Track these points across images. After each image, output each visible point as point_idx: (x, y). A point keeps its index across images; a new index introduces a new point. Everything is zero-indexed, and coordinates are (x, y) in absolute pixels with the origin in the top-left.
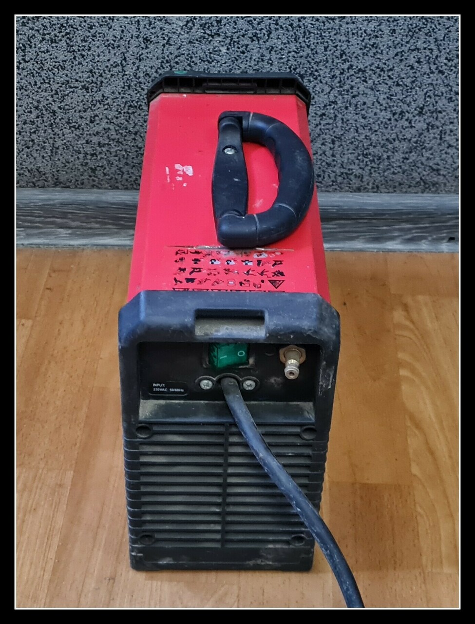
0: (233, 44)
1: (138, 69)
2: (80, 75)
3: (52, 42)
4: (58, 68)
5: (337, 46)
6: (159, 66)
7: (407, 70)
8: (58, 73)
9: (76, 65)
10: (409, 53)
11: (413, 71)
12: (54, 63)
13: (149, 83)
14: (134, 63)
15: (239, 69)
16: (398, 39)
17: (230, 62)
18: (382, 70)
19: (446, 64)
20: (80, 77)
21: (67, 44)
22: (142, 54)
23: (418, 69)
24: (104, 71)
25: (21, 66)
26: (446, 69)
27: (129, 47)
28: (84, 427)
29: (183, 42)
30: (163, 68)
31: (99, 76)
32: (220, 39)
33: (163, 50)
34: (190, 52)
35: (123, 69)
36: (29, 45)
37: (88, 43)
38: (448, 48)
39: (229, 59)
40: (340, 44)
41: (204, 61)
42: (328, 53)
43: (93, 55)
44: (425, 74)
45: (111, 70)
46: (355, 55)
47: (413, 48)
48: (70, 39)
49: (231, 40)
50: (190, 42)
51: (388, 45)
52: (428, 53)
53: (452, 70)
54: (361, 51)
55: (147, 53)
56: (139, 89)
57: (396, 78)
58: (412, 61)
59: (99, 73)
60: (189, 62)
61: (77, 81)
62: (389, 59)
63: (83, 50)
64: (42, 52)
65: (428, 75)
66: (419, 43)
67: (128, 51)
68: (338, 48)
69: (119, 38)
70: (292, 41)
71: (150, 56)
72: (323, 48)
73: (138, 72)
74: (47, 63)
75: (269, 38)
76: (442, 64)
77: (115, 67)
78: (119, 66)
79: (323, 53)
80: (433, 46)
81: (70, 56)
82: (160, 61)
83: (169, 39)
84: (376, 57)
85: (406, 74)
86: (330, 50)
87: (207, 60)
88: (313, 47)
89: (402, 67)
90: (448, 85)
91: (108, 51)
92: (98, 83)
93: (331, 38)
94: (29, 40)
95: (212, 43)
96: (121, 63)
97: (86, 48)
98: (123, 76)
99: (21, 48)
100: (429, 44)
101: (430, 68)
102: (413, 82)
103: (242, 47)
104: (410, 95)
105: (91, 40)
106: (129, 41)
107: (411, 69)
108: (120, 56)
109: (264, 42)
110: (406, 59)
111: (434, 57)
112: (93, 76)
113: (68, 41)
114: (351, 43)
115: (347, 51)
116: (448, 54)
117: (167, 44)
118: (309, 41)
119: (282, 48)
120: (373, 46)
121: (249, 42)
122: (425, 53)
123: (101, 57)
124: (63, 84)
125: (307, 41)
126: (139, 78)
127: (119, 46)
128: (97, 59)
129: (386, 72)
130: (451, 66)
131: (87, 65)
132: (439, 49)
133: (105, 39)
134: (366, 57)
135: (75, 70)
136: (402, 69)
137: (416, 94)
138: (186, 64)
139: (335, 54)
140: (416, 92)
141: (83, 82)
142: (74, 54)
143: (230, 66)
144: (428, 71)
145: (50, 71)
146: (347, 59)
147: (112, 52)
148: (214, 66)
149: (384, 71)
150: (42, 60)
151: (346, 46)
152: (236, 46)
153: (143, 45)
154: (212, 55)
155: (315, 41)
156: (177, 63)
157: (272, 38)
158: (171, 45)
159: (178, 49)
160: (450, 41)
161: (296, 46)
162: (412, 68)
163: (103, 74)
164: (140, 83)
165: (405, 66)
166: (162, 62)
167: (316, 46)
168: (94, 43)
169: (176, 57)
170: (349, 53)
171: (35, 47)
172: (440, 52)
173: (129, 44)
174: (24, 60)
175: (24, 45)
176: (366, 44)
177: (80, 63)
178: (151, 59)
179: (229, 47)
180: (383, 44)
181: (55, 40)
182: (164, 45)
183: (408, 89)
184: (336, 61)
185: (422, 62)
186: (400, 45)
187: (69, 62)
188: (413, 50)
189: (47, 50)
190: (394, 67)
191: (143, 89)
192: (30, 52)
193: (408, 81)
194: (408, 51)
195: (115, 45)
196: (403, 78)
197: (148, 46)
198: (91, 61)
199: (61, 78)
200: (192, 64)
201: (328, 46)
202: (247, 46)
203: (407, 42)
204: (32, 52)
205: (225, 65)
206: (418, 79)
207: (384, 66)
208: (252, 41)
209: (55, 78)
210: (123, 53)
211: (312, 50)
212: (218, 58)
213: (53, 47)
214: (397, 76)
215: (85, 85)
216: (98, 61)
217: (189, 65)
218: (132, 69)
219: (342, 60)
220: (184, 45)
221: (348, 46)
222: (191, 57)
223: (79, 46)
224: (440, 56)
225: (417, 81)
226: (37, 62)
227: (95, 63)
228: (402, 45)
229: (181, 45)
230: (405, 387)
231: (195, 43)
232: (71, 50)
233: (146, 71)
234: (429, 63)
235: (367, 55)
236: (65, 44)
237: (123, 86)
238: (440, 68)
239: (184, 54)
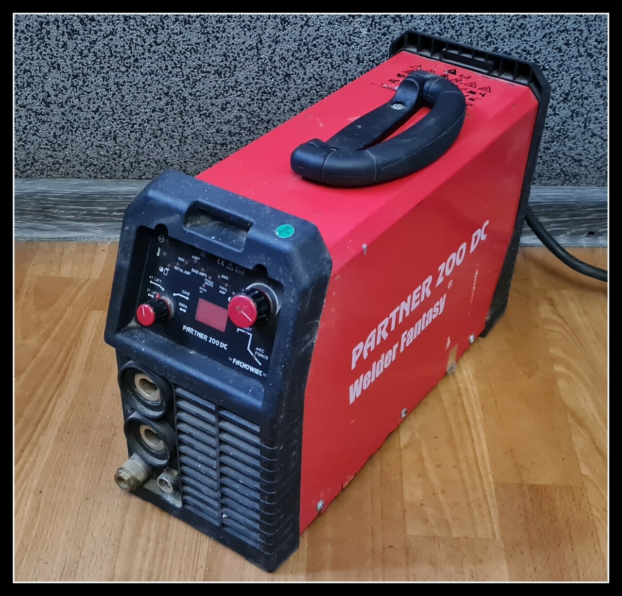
0: (375, 24)
1: (274, 53)
2: (213, 58)
3: (185, 24)
4: (190, 51)
5: (483, 27)
6: (296, 49)
7: (555, 53)
8: (191, 57)
9: (209, 48)
10: (557, 35)
11: (561, 54)
12: (186, 46)
13: (284, 67)
14: (270, 46)
15: (379, 52)
16: (547, 19)
17: (370, 45)
18: (529, 53)
19: (595, 47)
20: (213, 61)
21: (201, 25)
22: (279, 36)
23: (566, 52)
24: (238, 54)
25: (152, 49)
26: (595, 52)
27: (265, 29)
29: (322, 23)
30: (301, 51)
31: (233, 60)
32: (360, 20)
33: (301, 32)
34: (329, 34)
35: (258, 53)
36: (161, 26)
37: (223, 24)
38: (599, 29)
39: (370, 41)
40: (486, 25)
41: (343, 44)
42: (474, 34)
43: (228, 37)
44: (573, 57)
45: (246, 53)
46: (501, 36)
47: (562, 29)
48: (204, 20)
49: (373, 21)
50: (330, 23)
51: (536, 26)
52: (577, 34)
53: (601, 53)
54: (508, 32)
55: (284, 35)
56: (274, 74)
57: (543, 62)
58: (560, 43)
59: (233, 57)
60: (327, 45)
61: (209, 65)
62: (536, 41)
63: (217, 31)
64: (174, 34)
65: (576, 58)
66: (569, 24)
67: (264, 33)
68: (484, 29)
69: (256, 18)
70: (436, 22)
71: (287, 38)
72: (468, 29)
73: (274, 55)
74: (180, 45)
75: (412, 19)
76: (591, 47)
77: (250, 50)
78: (254, 49)
79: (467, 35)
80: (583, 27)
81: (204, 38)
82: (297, 44)
83: (308, 20)
84: (523, 39)
85: (553, 57)
86: (475, 32)
87: (347, 43)
88: (458, 28)
89: (549, 49)
90: (597, 69)
91: (243, 32)
92: (232, 67)
93: (477, 18)
94: (162, 21)
95: (352, 24)
96: (256, 46)
97: (221, 29)
98: (258, 60)
99: (153, 29)
100: (579, 25)
101: (579, 50)
102: (560, 66)
103: (384, 28)
104: (556, 80)
105: (226, 21)
106: (266, 22)
107: (558, 52)
108: (256, 38)
109: (407, 23)
110: (554, 41)
111: (584, 39)
112: (226, 60)
113: (202, 22)
114: (497, 24)
115: (493, 33)
116: (598, 35)
117: (305, 25)
118: (454, 22)
119: (425, 29)
120: (520, 27)
121: (392, 23)
122: (575, 34)
123: (235, 40)
124: (195, 68)
125: (452, 21)
126: (275, 62)
127: (255, 28)
128: (231, 41)
129: (532, 55)
130: (601, 48)
131: (221, 48)
132: (589, 30)
133: (241, 19)
134: (512, 40)
135: (208, 53)
136: (549, 52)
137: (562, 79)
138: (325, 47)
139: (480, 36)
140: (563, 76)
141: (216, 66)
142: (207, 36)
143: (370, 48)
144: (576, 54)
145: (182, 54)
146: (492, 41)
147: (248, 34)
148: (353, 49)
149: (531, 54)
150: (174, 43)
151: (492, 27)
152: (378, 27)
153: (280, 26)
154: (352, 37)
155: (461, 22)
156: (315, 46)
157: (415, 19)
158: (310, 26)
159: (316, 31)
160: (601, 22)
161: (440, 27)
162: (560, 51)
163: (237, 58)
164: (275, 67)
165: (553, 49)
166: (300, 45)
167: (461, 27)
168: (229, 24)
169: (314, 39)
170: (495, 35)
171: (168, 29)
172: (591, 33)
173: (265, 25)
174: (155, 42)
175: (156, 27)
176: (514, 25)
177: (213, 46)
178: (288, 41)
179: (371, 28)
180: (531, 24)
181: (189, 21)
182: (302, 27)
183: (554, 74)
184: (481, 43)
185: (570, 44)
186: (549, 26)
187: (203, 44)
188: (562, 32)
189: (180, 31)
190: (541, 50)
191: (278, 74)
192: (162, 34)
193: (554, 65)
194: (557, 33)
195: (251, 27)
196: (550, 62)
197: (286, 27)
198: (225, 43)
199: (193, 61)
200: (330, 47)
201: (473, 27)
202: (389, 27)
203: (557, 23)
204: (164, 34)
205: (365, 48)
206: (565, 63)
207: (530, 49)
208: (394, 22)
209: (187, 62)
210: (260, 35)
211: (457, 31)
212: (358, 41)
213: (186, 29)
214: (544, 60)
215: (218, 69)
216: (233, 44)
217: (327, 48)
218: (268, 52)
219: (487, 43)
220: (323, 26)
221: (494, 27)
222: (330, 40)
223: (213, 28)
224: (590, 37)
225: (564, 65)
226: (169, 45)
227: (230, 45)
228: (551, 26)
229: (320, 26)
230: (562, 384)
231: (334, 24)
232: (205, 31)
233: (282, 54)
234: (578, 46)
235: (513, 37)
236: (199, 25)
237: (257, 70)
238: (589, 51)
239: (322, 36)
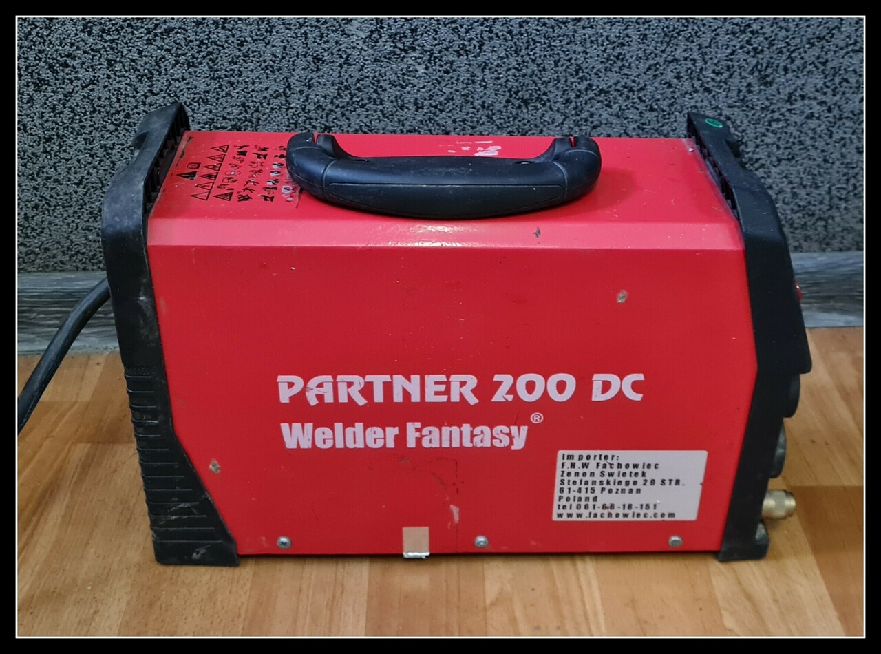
0: (434, 60)
1: (307, 100)
2: (229, 110)
3: (189, 66)
4: (197, 102)
5: (571, 58)
6: (336, 95)
7: (663, 88)
8: (199, 109)
9: (222, 97)
10: (665, 66)
11: (671, 90)
12: (192, 96)
13: (322, 118)
14: (301, 92)
15: (442, 95)
16: (651, 47)
17: (430, 86)
18: (631, 90)
19: (713, 79)
20: (229, 113)
21: (210, 67)
22: (312, 79)
23: (678, 87)
24: (261, 103)
25: (148, 101)
26: (713, 86)
27: (294, 70)
28: (251, 589)
29: (366, 60)
30: (341, 97)
31: (255, 111)
32: (416, 55)
33: (340, 72)
34: (377, 74)
35: (286, 101)
36: (158, 71)
37: (238, 66)
38: (716, 57)
39: (429, 82)
40: (574, 56)
41: (396, 86)
42: (560, 69)
43: (246, 82)
44: (686, 93)
45: (271, 102)
46: (595, 70)
47: (670, 58)
48: (213, 61)
49: (431, 55)
50: (376, 60)
51: (637, 56)
52: (690, 64)
53: (721, 87)
54: (603, 65)
55: (319, 77)
56: (309, 127)
57: (649, 100)
58: (669, 76)
59: (254, 107)
60: (375, 87)
61: (225, 118)
62: (639, 75)
63: (231, 75)
64: (175, 80)
65: (691, 95)
66: (678, 52)
67: (293, 75)
68: (573, 61)
69: (280, 56)
70: (511, 55)
71: (323, 81)
72: (552, 62)
73: (307, 103)
74: (183, 95)
75: (480, 52)
76: (709, 79)
77: (276, 98)
78: (281, 96)
79: (552, 69)
80: (696, 55)
81: (214, 84)
82: (337, 88)
83: (347, 57)
84: (622, 73)
85: (661, 94)
86: (562, 66)
87: (400, 85)
88: (539, 61)
89: (656, 84)
90: (717, 107)
91: (265, 75)
92: (254, 120)
93: (563, 49)
94: (157, 65)
95: (405, 60)
96: (284, 92)
97: (236, 72)
98: (287, 109)
99: (146, 75)
100: (691, 53)
101: (693, 85)
102: (671, 105)
103: (445, 64)
104: (667, 123)
105: (241, 61)
106: (293, 61)
107: (668, 88)
108: (282, 82)
109: (475, 57)
110: (662, 74)
111: (698, 70)
112: (246, 111)
113: (211, 64)
114: (589, 55)
115: (583, 66)
116: (716, 65)
117: (345, 64)
118: (534, 54)
119: (498, 64)
120: (618, 58)
121: (455, 58)
122: (686, 64)
123: (256, 85)
124: (206, 124)
125: (532, 53)
126: (309, 111)
127: (280, 69)
128: (251, 87)
129: (636, 93)
130: (720, 81)
131: (238, 96)
132: (704, 59)
133: (261, 59)
134: (609, 73)
135: (221, 104)
136: (656, 88)
137: (675, 121)
138: (372, 91)
139: (569, 70)
140: (675, 118)
141: (233, 120)
142: (219, 82)
143: (430, 91)
144: (690, 89)
145: (188, 106)
146: (584, 76)
147: (272, 77)
148: (409, 93)
149: (633, 91)
150: (175, 92)
151: (583, 59)
152: (438, 63)
153: (312, 66)
154: (406, 77)
155: (542, 53)
156: (359, 89)
157: (485, 51)
158: (351, 65)
159: (360, 70)
160: (718, 48)
161: (517, 61)
162: (670, 86)
163: (260, 109)
164: (311, 119)
165: (661, 84)
166: (340, 89)
167: (543, 60)
168: (246, 65)
169: (358, 81)
170: (587, 68)
171: (166, 74)
172: (706, 63)
173: (293, 65)
174: (151, 91)
175: (150, 72)
176: (609, 55)
177: (228, 94)
178: (325, 85)
179: (429, 64)
180: (631, 54)
181: (193, 62)
182: (341, 66)
183: (664, 115)
184: (570, 79)
185: (682, 77)
186: (653, 55)
187: (213, 92)
188: (672, 61)
189: (183, 77)
190: (646, 85)
191: (314, 127)
192: (159, 81)
193: (664, 104)
194: (664, 64)
195: (275, 68)
196: (658, 100)
197: (320, 67)
198: (243, 90)
199: (203, 115)
200: (379, 90)
201: (559, 60)
202: (452, 62)
203: (663, 51)
204: (162, 81)
205: (423, 90)
206: (678, 101)
207: (633, 84)
208: (459, 57)
209: (195, 115)
210: (287, 78)
211: (538, 65)
212: (414, 81)
213: (190, 73)
214: (650, 97)
215: (236, 124)
216: (253, 91)
217: (375, 91)
218: (299, 100)
219: (579, 78)
220: (368, 64)
221: (585, 58)
222: (378, 81)
223: (226, 71)
224: (706, 68)
225: (677, 103)
226: (169, 95)
227: (249, 93)
228: (656, 55)
229: (365, 64)
231: (382, 61)
232: (216, 76)
233: (318, 102)
234: (692, 79)
235: (610, 70)
236: (207, 68)
237: (287, 123)
238: (705, 85)
239: (368, 77)
